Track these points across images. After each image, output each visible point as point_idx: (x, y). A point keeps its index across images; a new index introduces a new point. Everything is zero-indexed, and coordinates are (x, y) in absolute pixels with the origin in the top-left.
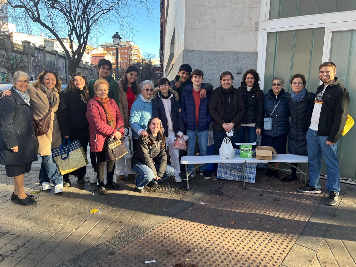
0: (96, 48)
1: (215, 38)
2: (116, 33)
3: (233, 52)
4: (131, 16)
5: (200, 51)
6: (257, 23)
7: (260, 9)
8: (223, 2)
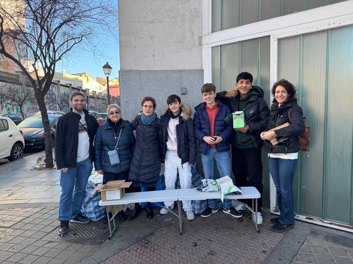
0: (112, 80)
1: (154, 56)
2: (106, 64)
3: (176, 70)
4: (103, 44)
5: (138, 70)
6: (200, 38)
7: (202, 22)
8: (160, 17)
